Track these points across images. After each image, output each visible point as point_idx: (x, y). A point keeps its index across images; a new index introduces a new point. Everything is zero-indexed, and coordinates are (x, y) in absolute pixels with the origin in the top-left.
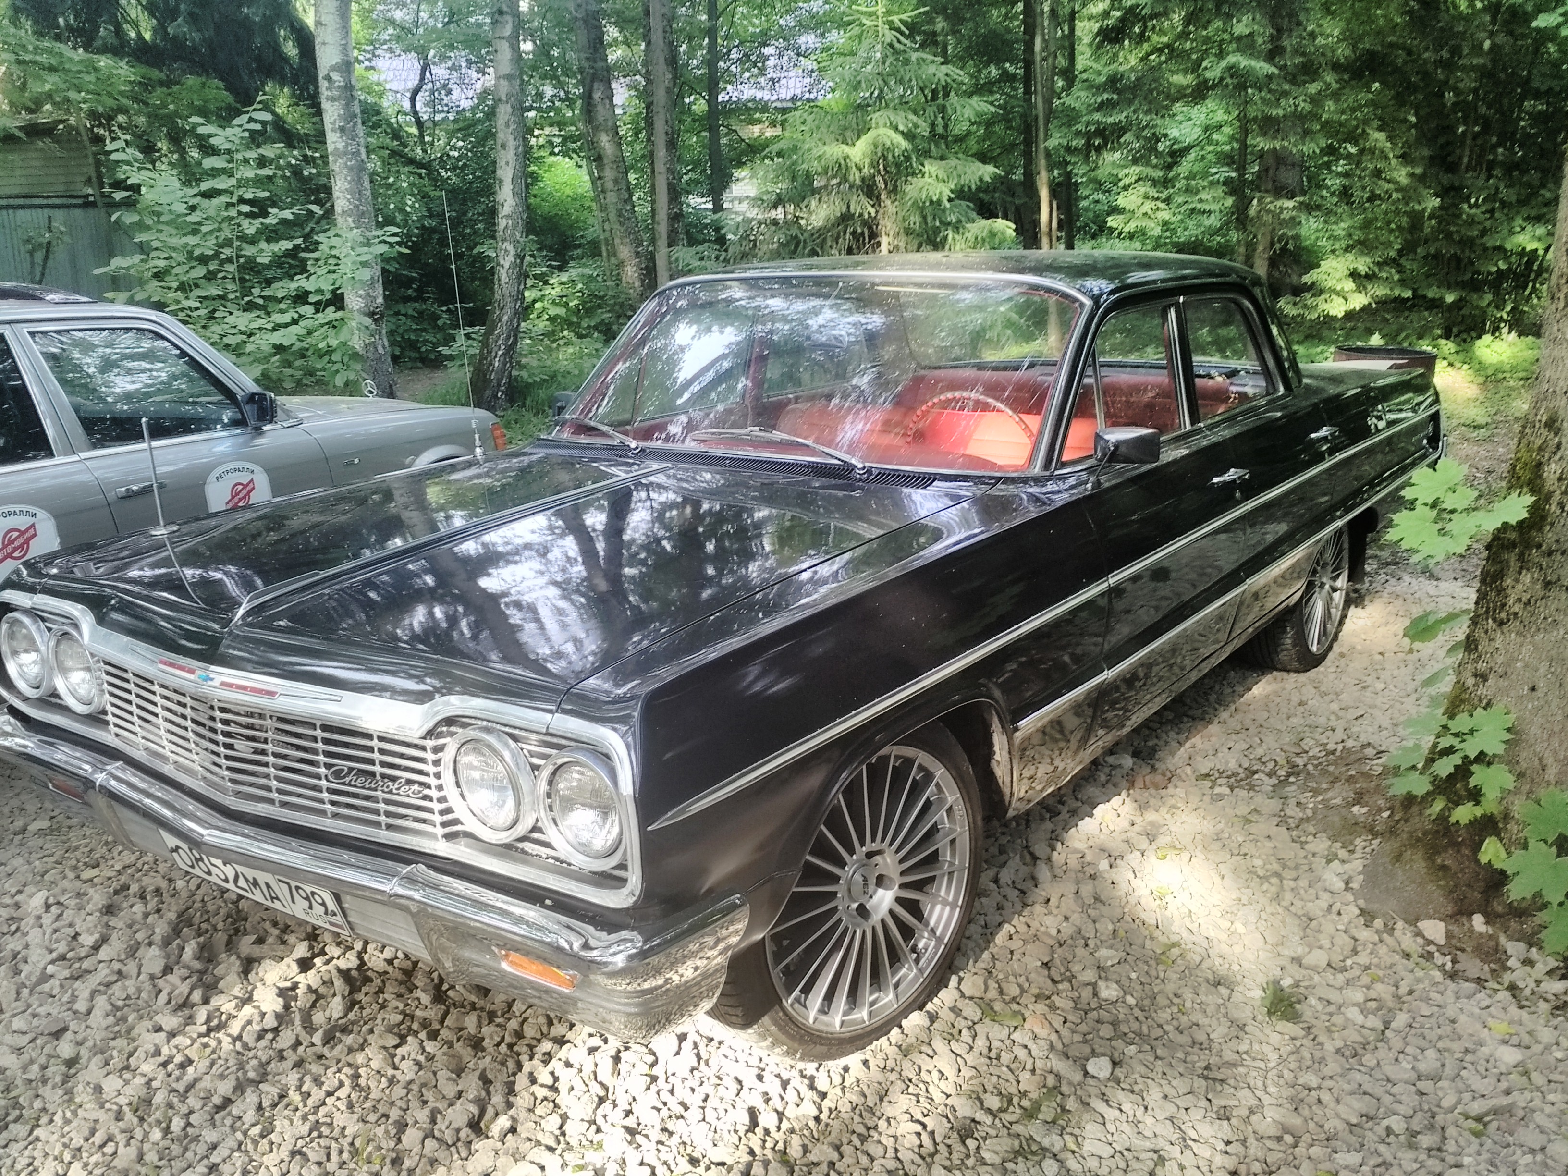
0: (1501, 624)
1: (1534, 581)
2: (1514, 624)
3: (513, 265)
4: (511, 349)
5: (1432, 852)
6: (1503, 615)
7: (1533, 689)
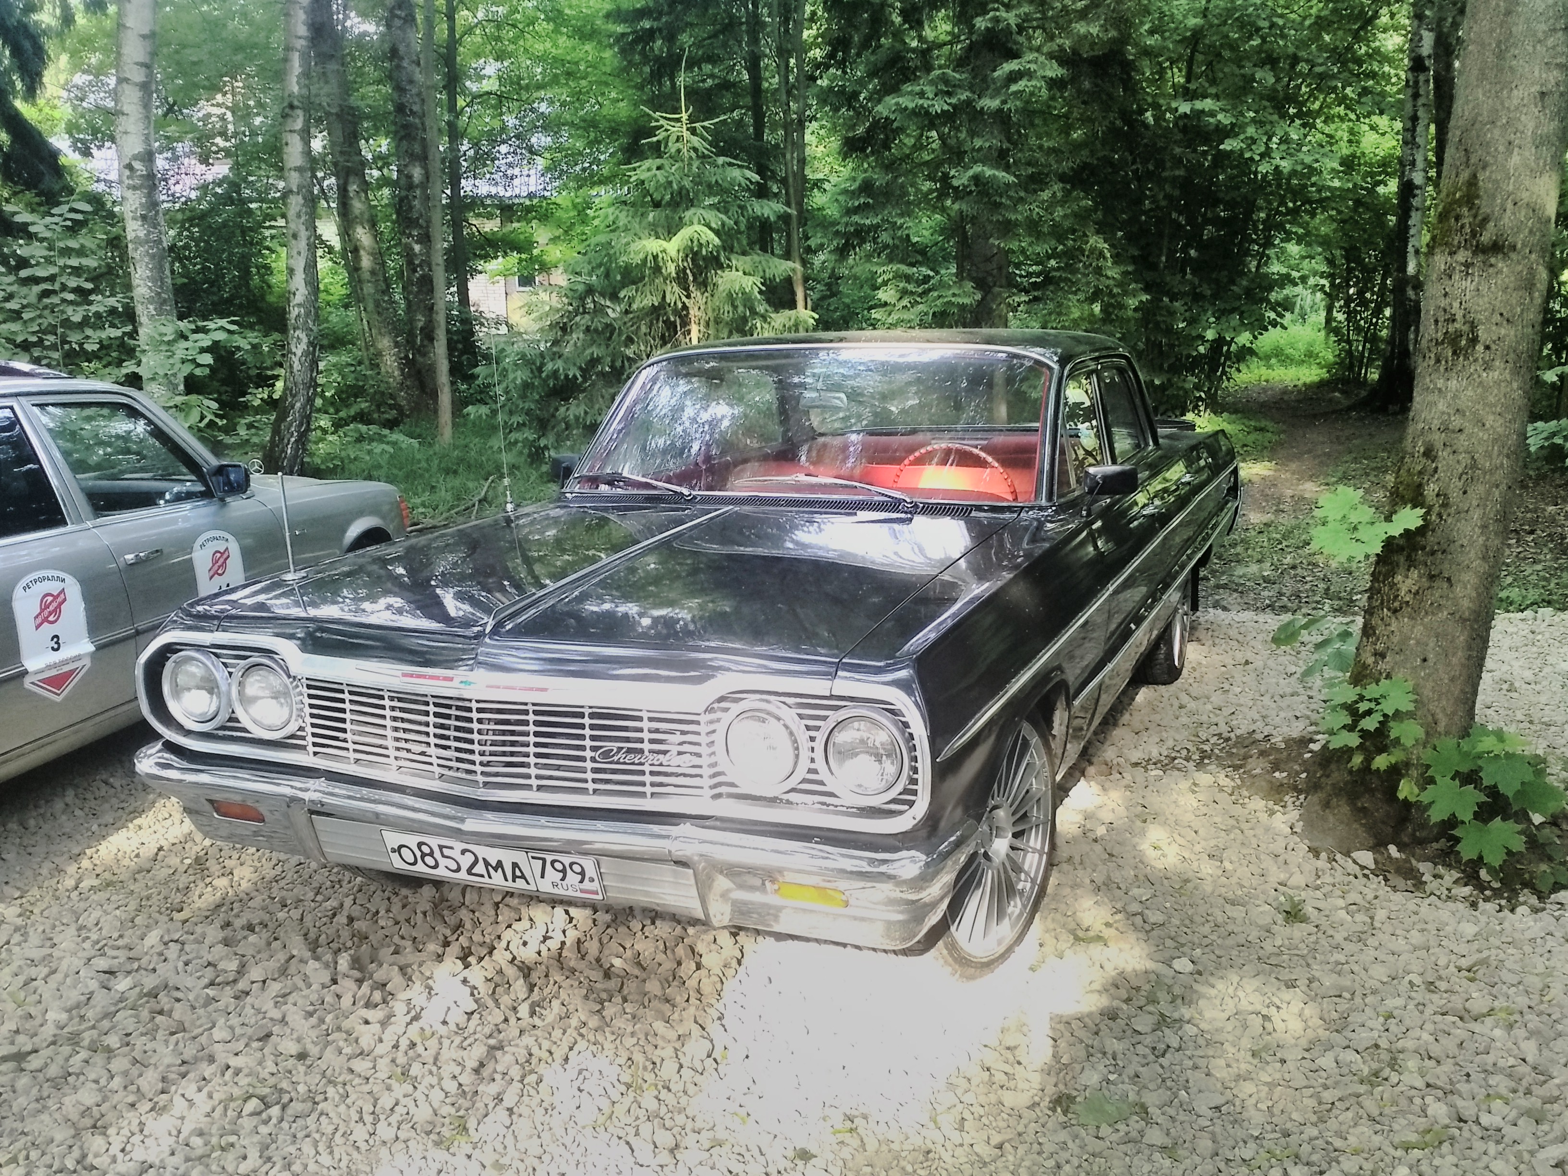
0: (1395, 611)
1: (1420, 576)
2: (1407, 610)
3: (306, 353)
4: (303, 439)
5: (1352, 797)
6: (1396, 604)
7: (1425, 660)
